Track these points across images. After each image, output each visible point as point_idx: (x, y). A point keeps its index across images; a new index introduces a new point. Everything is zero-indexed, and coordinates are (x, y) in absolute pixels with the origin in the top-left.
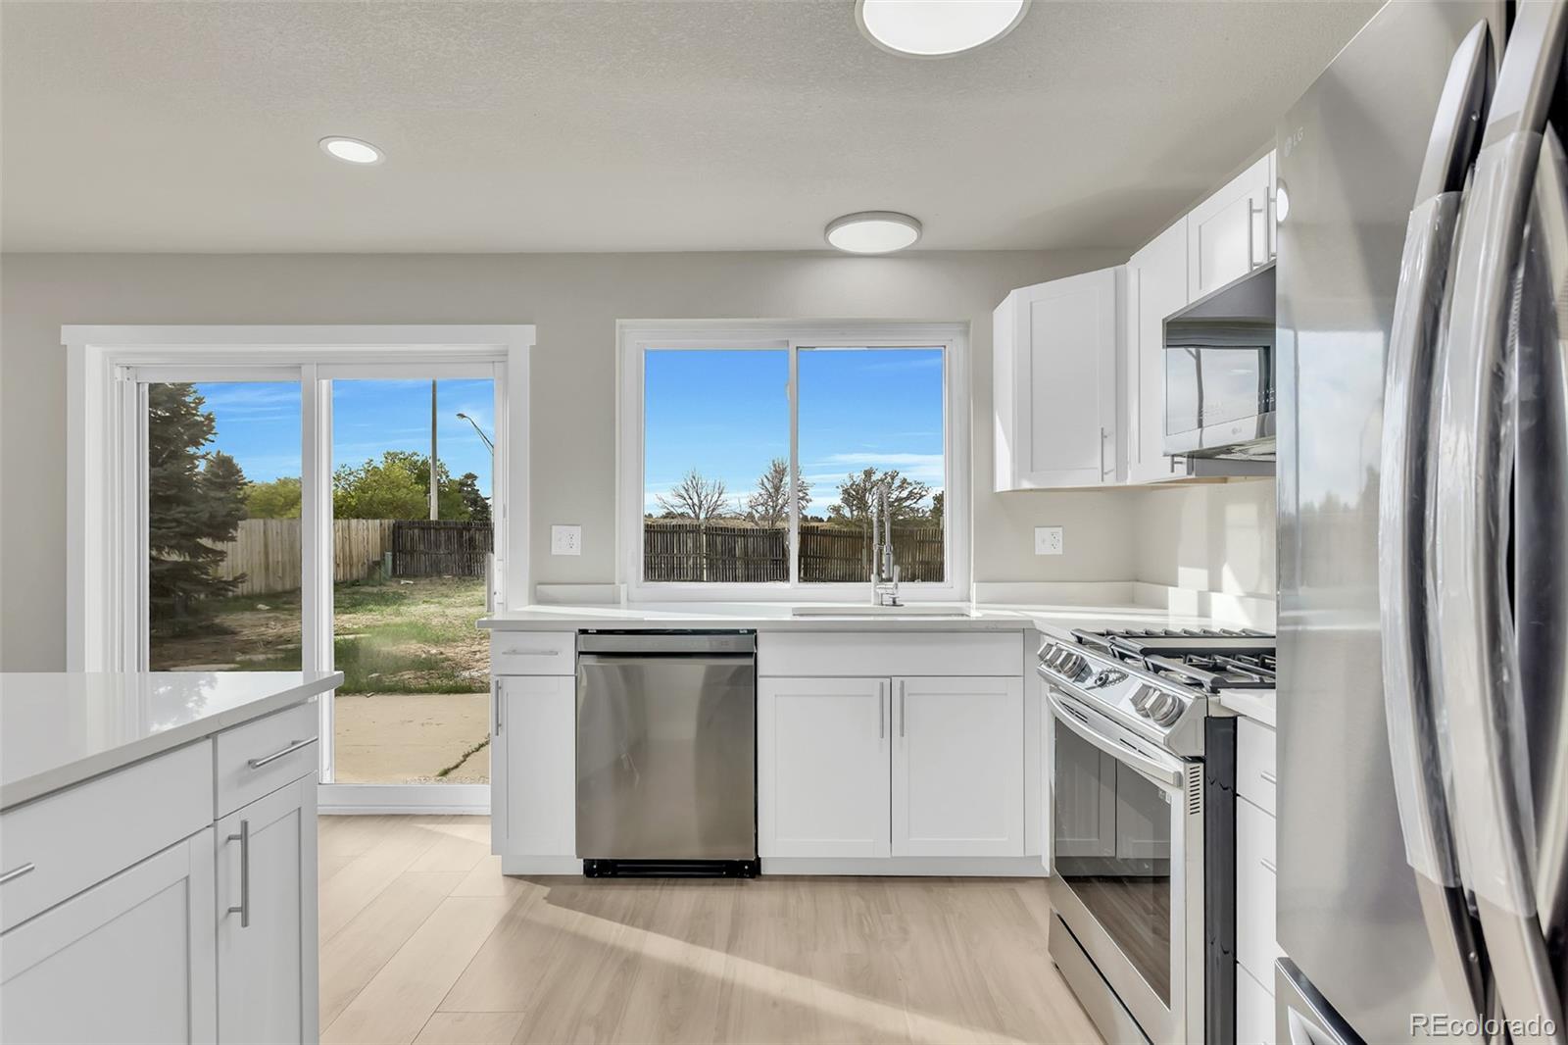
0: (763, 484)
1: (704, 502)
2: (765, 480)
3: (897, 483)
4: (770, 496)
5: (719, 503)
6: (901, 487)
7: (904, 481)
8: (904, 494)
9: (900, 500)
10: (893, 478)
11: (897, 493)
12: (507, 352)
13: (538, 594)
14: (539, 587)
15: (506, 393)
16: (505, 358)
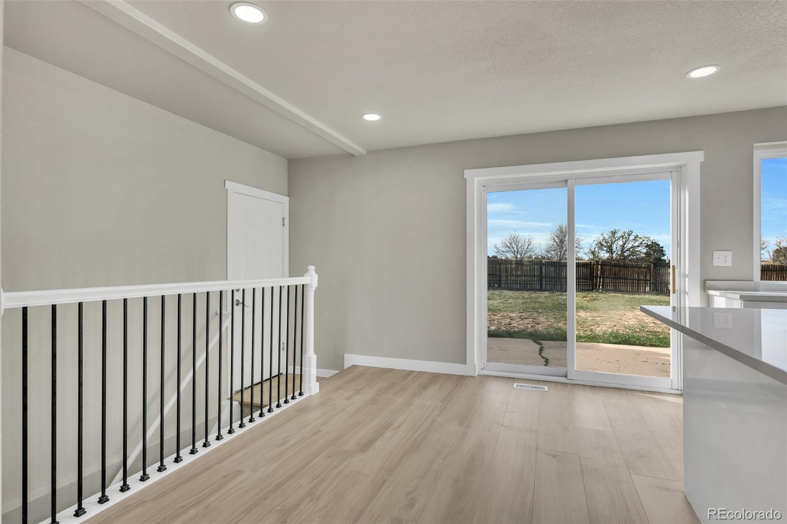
0: (554, 240)
1: (520, 250)
2: (556, 238)
3: (632, 238)
4: (558, 245)
5: (528, 250)
6: (635, 240)
7: (636, 237)
8: (637, 244)
9: (633, 247)
10: (629, 235)
11: (632, 243)
12: (684, 165)
13: (707, 285)
14: (707, 282)
15: (679, 187)
16: (679, 169)
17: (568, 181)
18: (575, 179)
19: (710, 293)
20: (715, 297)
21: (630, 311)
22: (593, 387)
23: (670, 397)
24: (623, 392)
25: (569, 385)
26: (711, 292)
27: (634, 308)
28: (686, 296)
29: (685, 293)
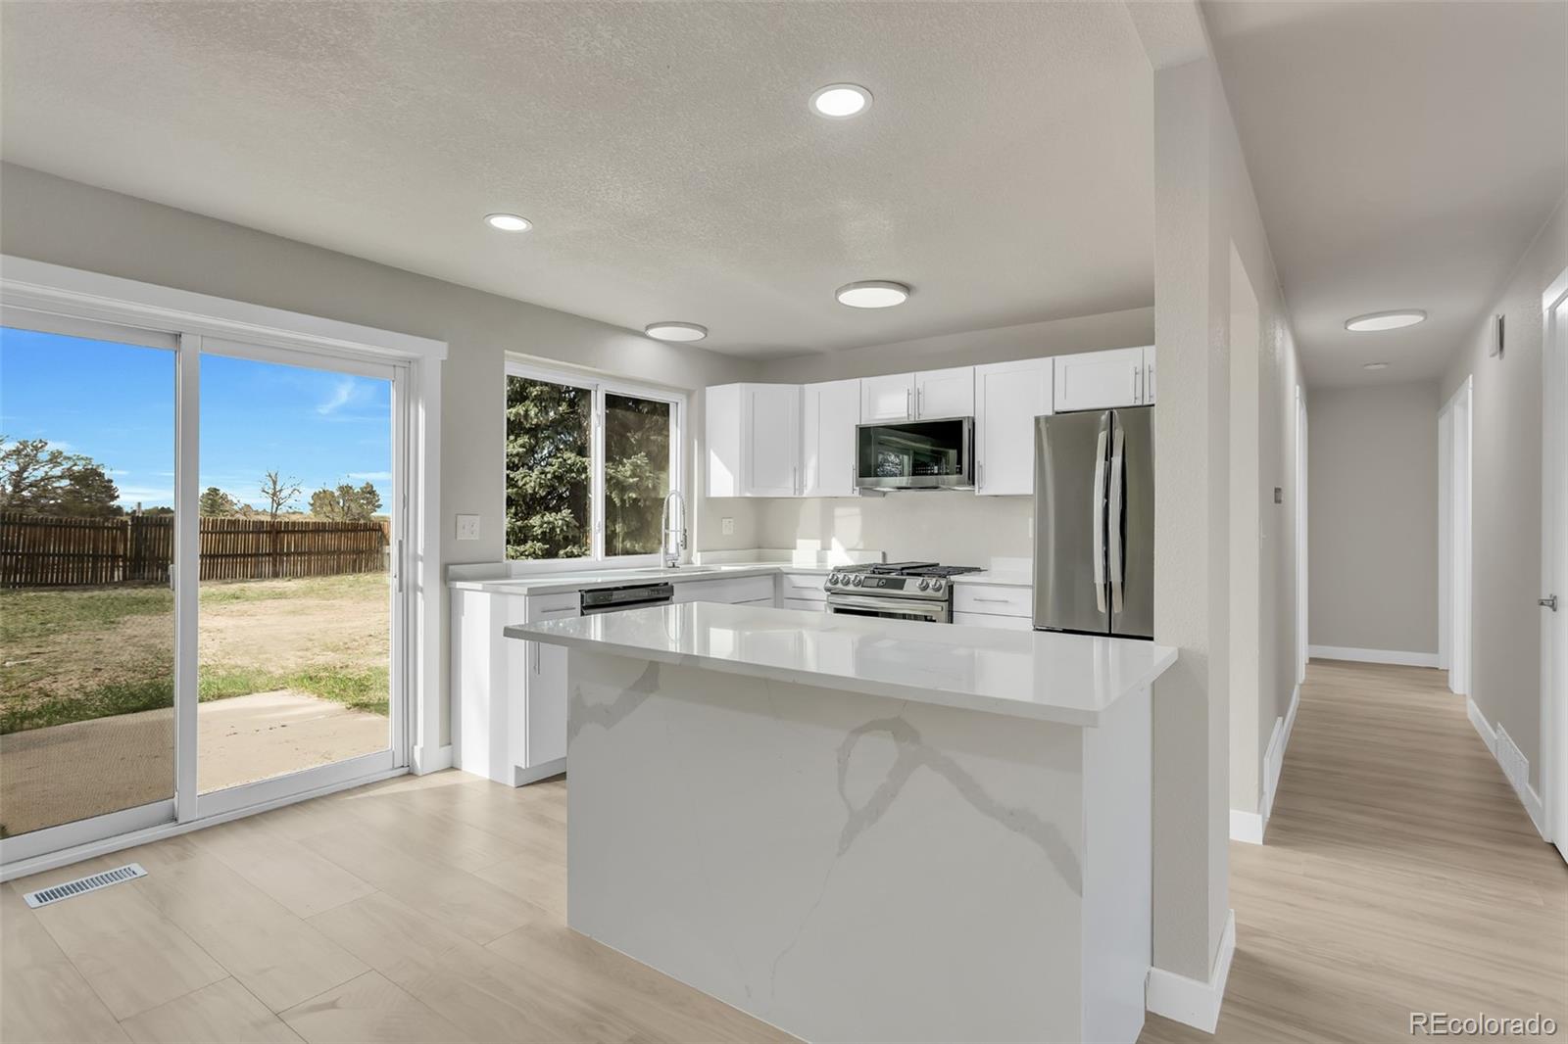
3: (43, 457)
6: (52, 461)
7: (57, 455)
8: (56, 472)
9: (46, 479)
10: (36, 450)
11: (45, 469)
12: (417, 360)
13: (450, 573)
14: (451, 567)
15: (408, 396)
16: (407, 365)
17: (183, 335)
18: (202, 336)
19: (458, 587)
20: (466, 592)
21: (108, 629)
22: (248, 820)
23: (393, 786)
24: (313, 806)
25: (189, 838)
26: (459, 585)
27: (113, 622)
28: (419, 594)
29: (416, 588)
